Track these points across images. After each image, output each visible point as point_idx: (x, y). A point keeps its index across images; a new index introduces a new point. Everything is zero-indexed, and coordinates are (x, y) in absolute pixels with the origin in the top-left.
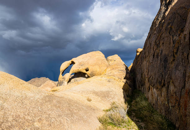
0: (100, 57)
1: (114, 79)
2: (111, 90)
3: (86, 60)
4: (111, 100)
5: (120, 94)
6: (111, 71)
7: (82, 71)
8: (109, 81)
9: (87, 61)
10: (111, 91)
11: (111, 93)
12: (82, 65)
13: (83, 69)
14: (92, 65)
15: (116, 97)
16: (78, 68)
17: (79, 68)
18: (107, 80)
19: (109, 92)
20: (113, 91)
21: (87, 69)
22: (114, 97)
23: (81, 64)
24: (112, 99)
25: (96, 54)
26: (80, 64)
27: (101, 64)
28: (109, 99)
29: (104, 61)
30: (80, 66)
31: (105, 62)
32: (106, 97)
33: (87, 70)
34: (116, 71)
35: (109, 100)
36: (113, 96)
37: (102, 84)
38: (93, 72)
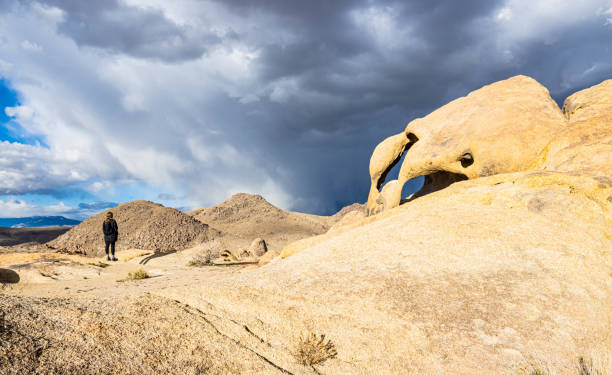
0: (529, 98)
1: (572, 188)
2: (529, 264)
3: (462, 121)
4: (510, 343)
5: (602, 294)
6: (572, 152)
7: (445, 168)
8: (538, 206)
9: (465, 124)
10: (528, 275)
11: (523, 288)
12: (443, 144)
13: (447, 157)
14: (485, 139)
15: (559, 318)
16: (429, 158)
17: (434, 156)
18: (527, 199)
19: (506, 278)
20: (547, 271)
21: (467, 157)
22: (539, 322)
23: (441, 141)
24: (527, 335)
25: (509, 90)
26: (438, 139)
27: (531, 128)
28: (494, 340)
29: (546, 111)
30: (436, 147)
31: (548, 116)
32: (478, 322)
33: (467, 161)
34: (599, 146)
35: (494, 349)
36: (532, 312)
37: (470, 225)
38: (493, 166)
